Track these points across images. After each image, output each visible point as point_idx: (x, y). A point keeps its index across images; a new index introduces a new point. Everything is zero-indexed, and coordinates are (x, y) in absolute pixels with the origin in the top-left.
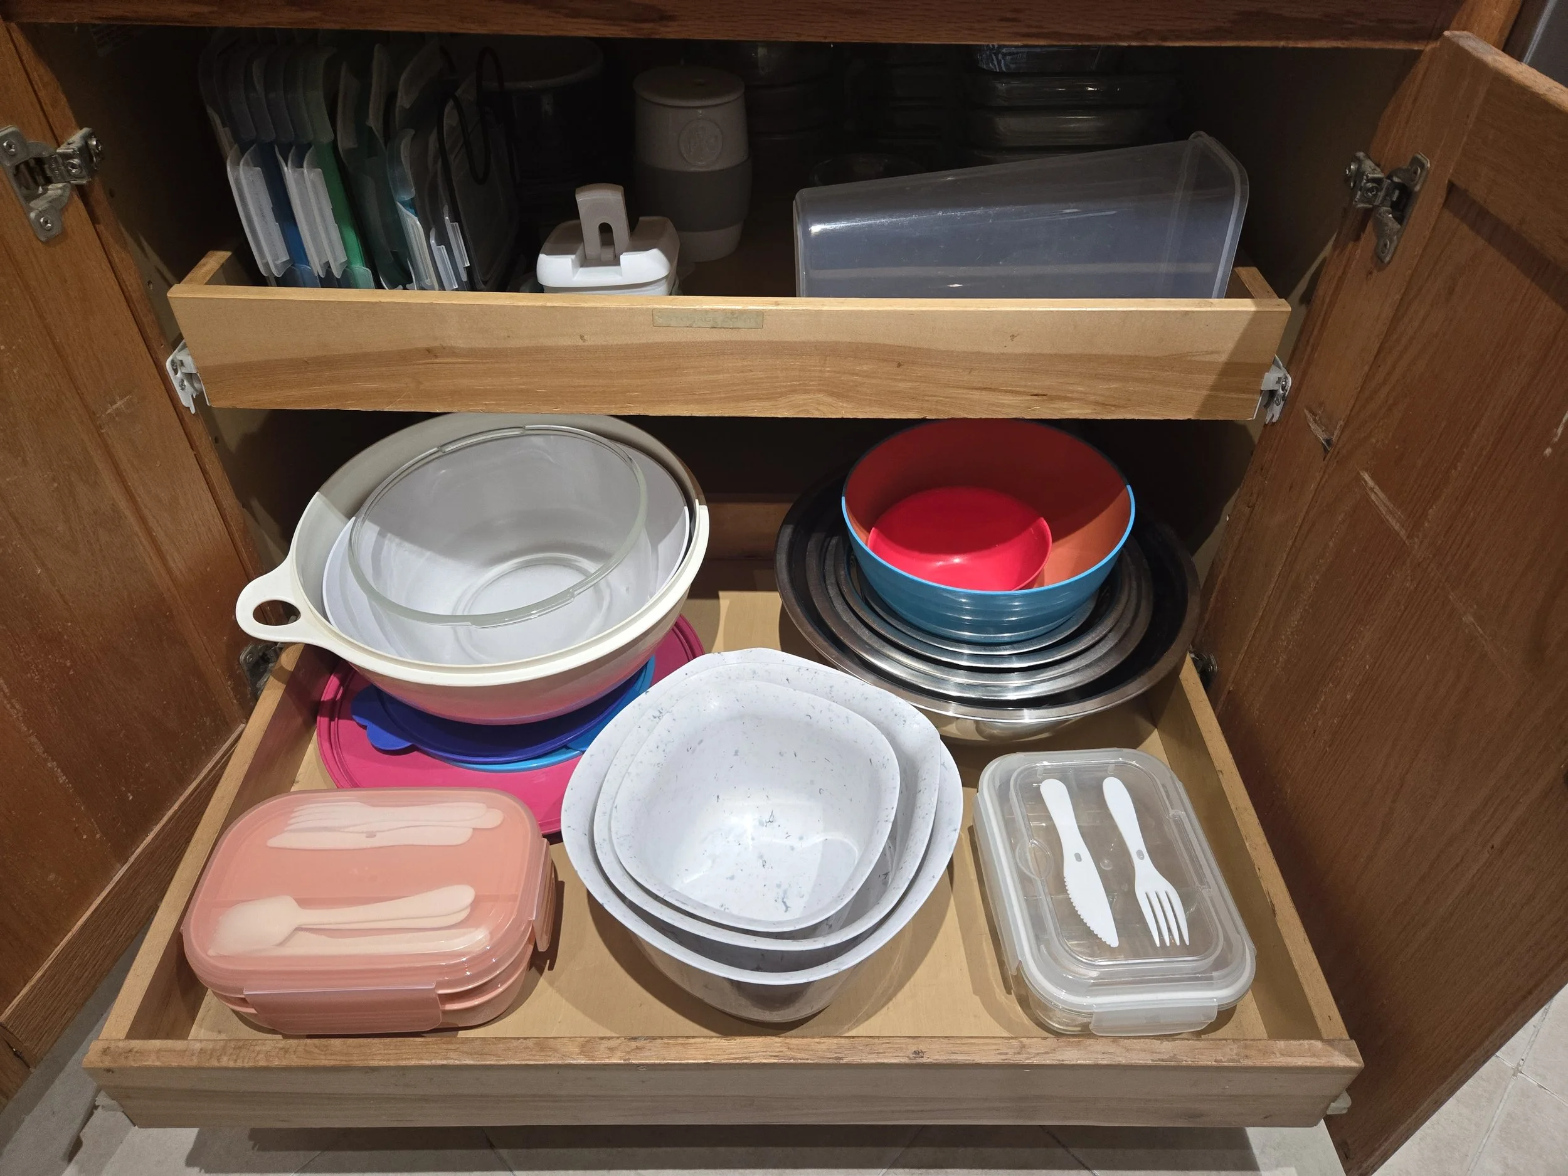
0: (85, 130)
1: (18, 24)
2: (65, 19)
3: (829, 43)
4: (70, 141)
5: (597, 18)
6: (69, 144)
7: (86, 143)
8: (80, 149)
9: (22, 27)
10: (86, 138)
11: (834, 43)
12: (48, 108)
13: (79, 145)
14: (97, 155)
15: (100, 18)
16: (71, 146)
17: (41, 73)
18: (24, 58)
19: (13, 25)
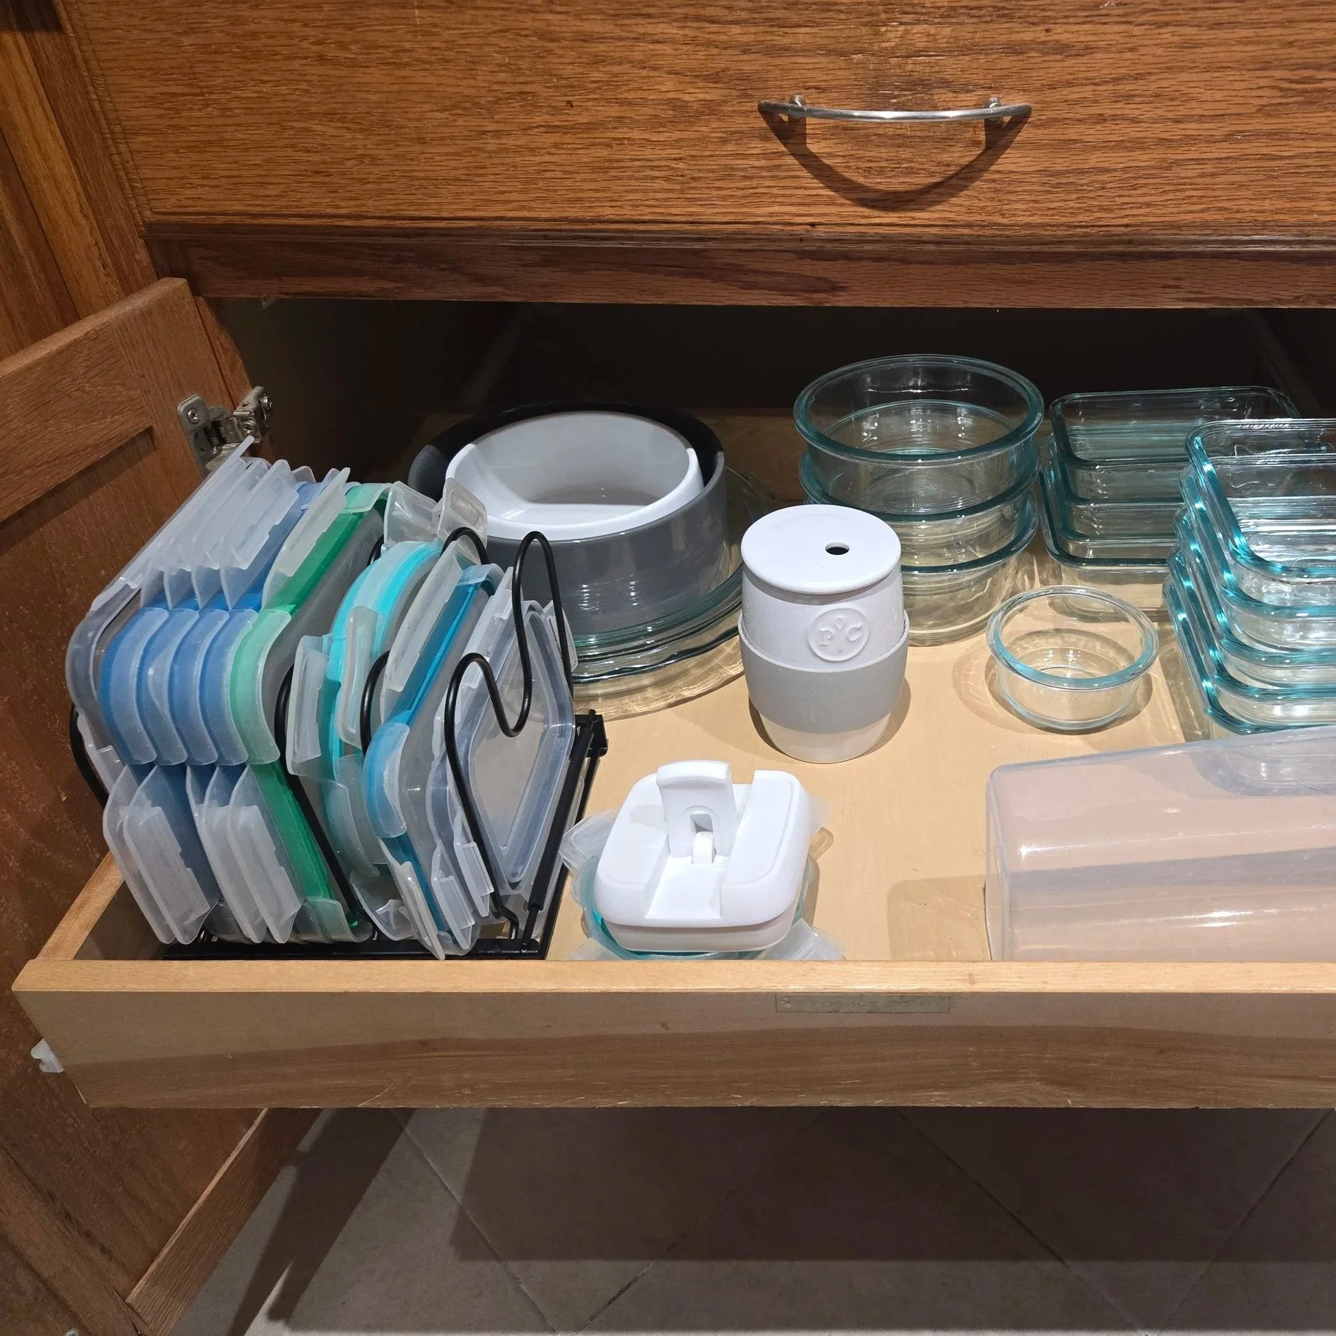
0: (258, 389)
1: (205, 298)
2: (253, 294)
3: (996, 309)
4: (245, 401)
5: (770, 290)
6: (244, 406)
7: (260, 402)
8: (255, 411)
9: (208, 301)
10: (259, 396)
11: (1000, 309)
12: (227, 372)
13: (254, 406)
14: (268, 412)
15: (287, 294)
16: (247, 408)
17: (224, 340)
18: (208, 329)
19: (201, 299)
